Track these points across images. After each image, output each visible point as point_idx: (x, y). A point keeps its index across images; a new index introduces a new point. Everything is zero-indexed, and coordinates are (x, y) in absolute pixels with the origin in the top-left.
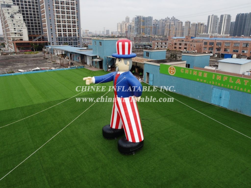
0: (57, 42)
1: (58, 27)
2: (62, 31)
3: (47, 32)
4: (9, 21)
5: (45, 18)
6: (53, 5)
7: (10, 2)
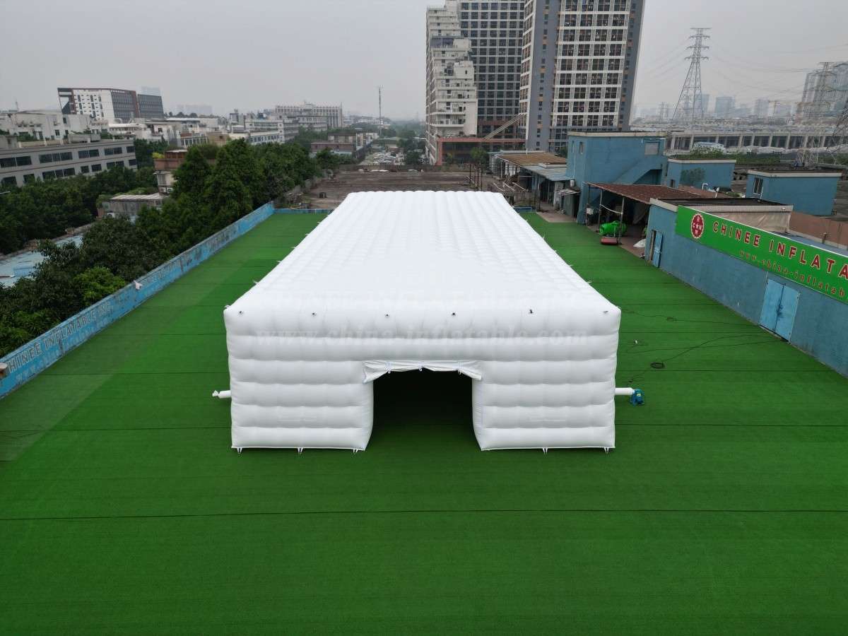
0: (550, 143)
1: (561, 96)
2: (571, 107)
3: (528, 113)
4: (439, 82)
5: (528, 70)
6: (558, 31)
7: (454, 30)
